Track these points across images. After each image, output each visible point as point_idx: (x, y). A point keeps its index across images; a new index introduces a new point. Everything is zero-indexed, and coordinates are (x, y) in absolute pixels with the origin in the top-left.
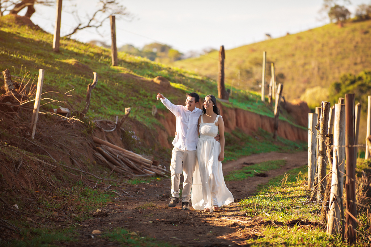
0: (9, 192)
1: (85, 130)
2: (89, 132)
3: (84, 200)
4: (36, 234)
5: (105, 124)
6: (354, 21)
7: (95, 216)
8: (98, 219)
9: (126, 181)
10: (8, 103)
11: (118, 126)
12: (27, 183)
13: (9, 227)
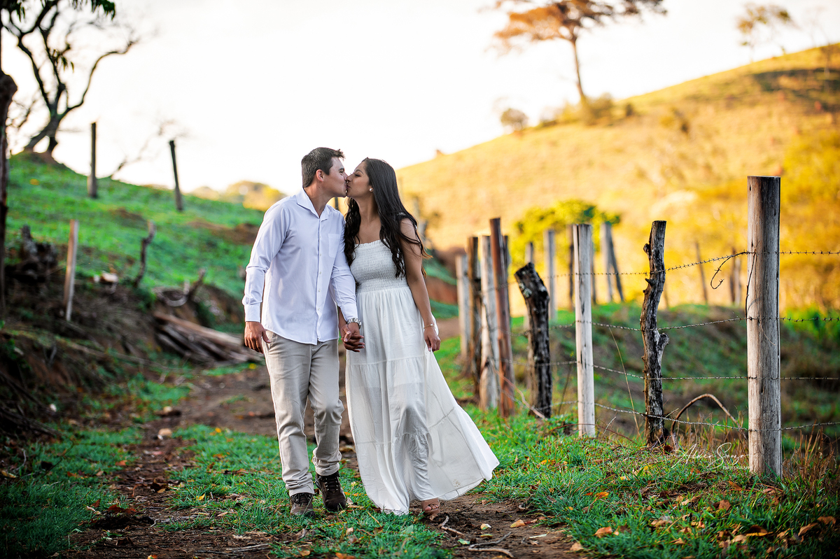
0: (42, 389)
1: (141, 305)
2: (148, 306)
3: (146, 398)
4: (83, 437)
5: (170, 294)
6: (537, 129)
7: (163, 416)
8: (168, 419)
9: (206, 372)
10: (30, 273)
11: (190, 296)
12: (65, 378)
13: (46, 431)
